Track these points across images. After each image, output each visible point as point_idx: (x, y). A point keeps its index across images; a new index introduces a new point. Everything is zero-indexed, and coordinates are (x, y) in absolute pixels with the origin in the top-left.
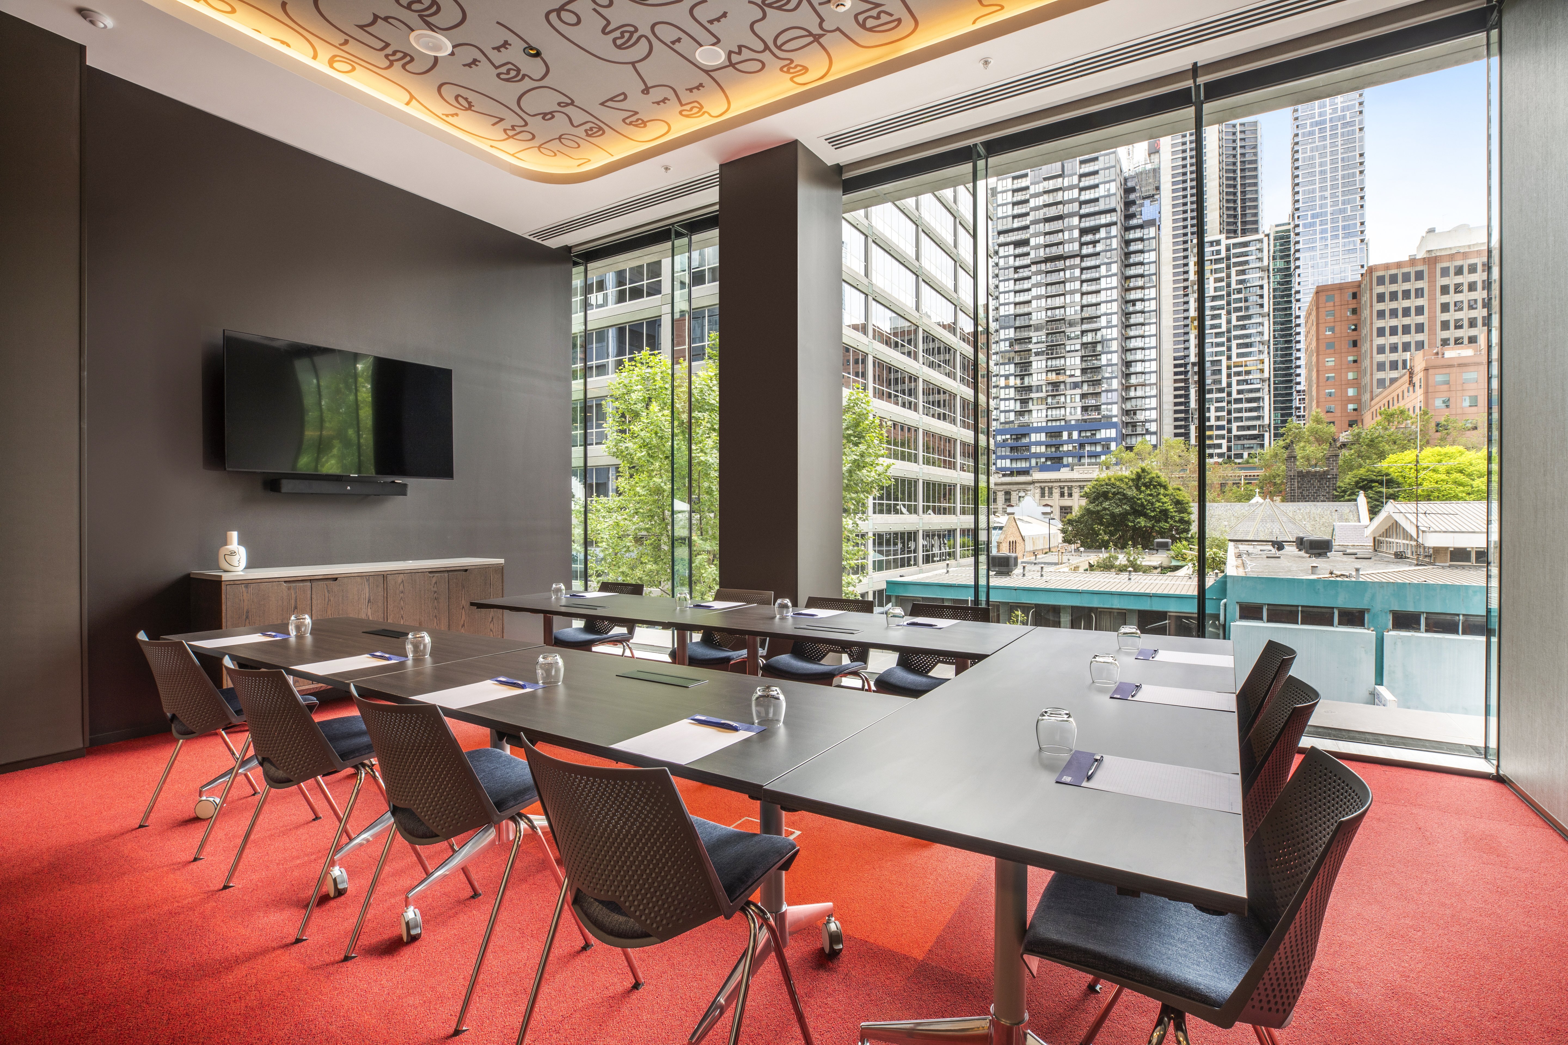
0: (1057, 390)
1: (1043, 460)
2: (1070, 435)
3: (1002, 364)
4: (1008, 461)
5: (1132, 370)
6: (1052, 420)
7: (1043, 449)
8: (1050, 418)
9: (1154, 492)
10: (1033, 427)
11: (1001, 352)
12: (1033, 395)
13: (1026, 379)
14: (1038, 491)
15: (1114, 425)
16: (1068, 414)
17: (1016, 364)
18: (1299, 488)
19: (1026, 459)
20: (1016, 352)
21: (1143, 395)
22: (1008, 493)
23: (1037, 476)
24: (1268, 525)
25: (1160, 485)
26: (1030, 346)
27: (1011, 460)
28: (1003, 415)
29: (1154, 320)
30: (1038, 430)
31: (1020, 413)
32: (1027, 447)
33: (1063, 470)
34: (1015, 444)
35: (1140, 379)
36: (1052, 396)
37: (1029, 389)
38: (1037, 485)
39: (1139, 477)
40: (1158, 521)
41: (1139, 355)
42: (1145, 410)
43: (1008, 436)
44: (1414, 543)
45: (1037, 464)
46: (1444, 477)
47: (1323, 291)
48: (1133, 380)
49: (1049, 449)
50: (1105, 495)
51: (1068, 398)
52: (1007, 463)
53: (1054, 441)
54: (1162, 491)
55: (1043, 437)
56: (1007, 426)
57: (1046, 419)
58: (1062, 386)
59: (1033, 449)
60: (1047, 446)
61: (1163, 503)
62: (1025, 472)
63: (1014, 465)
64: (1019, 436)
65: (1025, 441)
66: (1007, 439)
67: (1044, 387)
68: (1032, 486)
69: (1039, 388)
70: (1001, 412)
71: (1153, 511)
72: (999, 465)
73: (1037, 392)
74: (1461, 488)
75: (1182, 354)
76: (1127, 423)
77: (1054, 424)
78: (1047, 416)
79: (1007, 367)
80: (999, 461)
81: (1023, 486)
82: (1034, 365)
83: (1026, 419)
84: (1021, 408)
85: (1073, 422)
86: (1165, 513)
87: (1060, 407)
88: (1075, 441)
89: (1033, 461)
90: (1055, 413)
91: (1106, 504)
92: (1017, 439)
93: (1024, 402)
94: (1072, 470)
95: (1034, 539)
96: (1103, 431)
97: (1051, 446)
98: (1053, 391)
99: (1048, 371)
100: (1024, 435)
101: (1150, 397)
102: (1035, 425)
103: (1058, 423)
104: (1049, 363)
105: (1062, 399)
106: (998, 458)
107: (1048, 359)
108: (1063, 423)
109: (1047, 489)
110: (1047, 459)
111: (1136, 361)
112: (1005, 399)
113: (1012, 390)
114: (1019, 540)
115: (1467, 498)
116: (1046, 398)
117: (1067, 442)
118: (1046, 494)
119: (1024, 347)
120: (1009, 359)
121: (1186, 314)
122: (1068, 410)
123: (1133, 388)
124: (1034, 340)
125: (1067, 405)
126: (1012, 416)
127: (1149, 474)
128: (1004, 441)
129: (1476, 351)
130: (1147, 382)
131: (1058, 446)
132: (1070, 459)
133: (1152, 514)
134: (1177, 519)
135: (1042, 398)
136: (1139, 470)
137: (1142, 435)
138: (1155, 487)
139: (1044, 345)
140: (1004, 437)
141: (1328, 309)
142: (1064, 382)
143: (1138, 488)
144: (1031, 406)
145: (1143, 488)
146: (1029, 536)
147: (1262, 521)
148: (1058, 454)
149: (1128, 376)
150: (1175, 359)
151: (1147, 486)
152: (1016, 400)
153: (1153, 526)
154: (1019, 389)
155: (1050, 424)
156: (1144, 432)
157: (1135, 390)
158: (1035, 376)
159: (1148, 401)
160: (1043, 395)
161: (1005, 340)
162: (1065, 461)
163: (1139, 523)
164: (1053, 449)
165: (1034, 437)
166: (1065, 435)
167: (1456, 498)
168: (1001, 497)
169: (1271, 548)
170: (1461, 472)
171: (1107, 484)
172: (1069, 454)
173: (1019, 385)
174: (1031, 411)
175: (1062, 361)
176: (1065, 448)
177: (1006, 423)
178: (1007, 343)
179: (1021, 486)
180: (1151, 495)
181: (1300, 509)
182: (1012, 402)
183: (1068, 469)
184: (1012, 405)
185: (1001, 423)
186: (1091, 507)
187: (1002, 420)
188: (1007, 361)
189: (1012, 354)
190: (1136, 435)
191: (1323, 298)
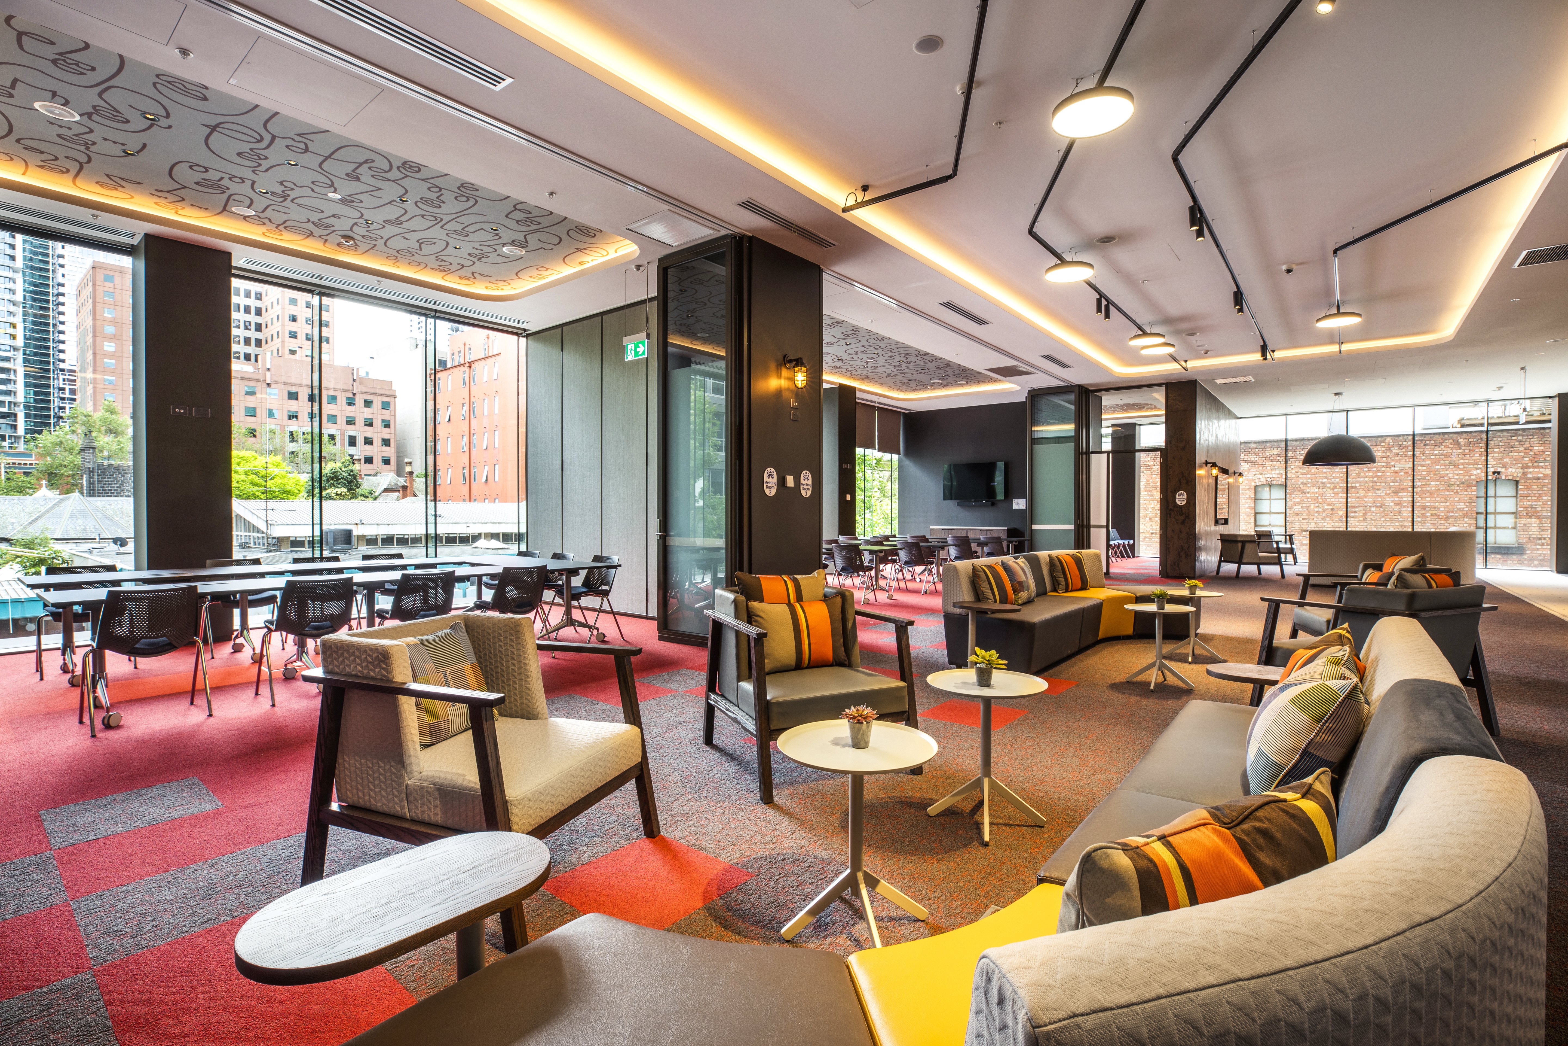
18: (99, 482)
24: (80, 522)
44: (264, 535)
46: (243, 477)
47: (101, 268)
74: (257, 488)
115: (263, 497)
129: (255, 369)
141: (106, 289)
147: (71, 517)
167: (255, 497)
169: (112, 545)
170: (256, 474)
181: (110, 505)
191: (100, 276)
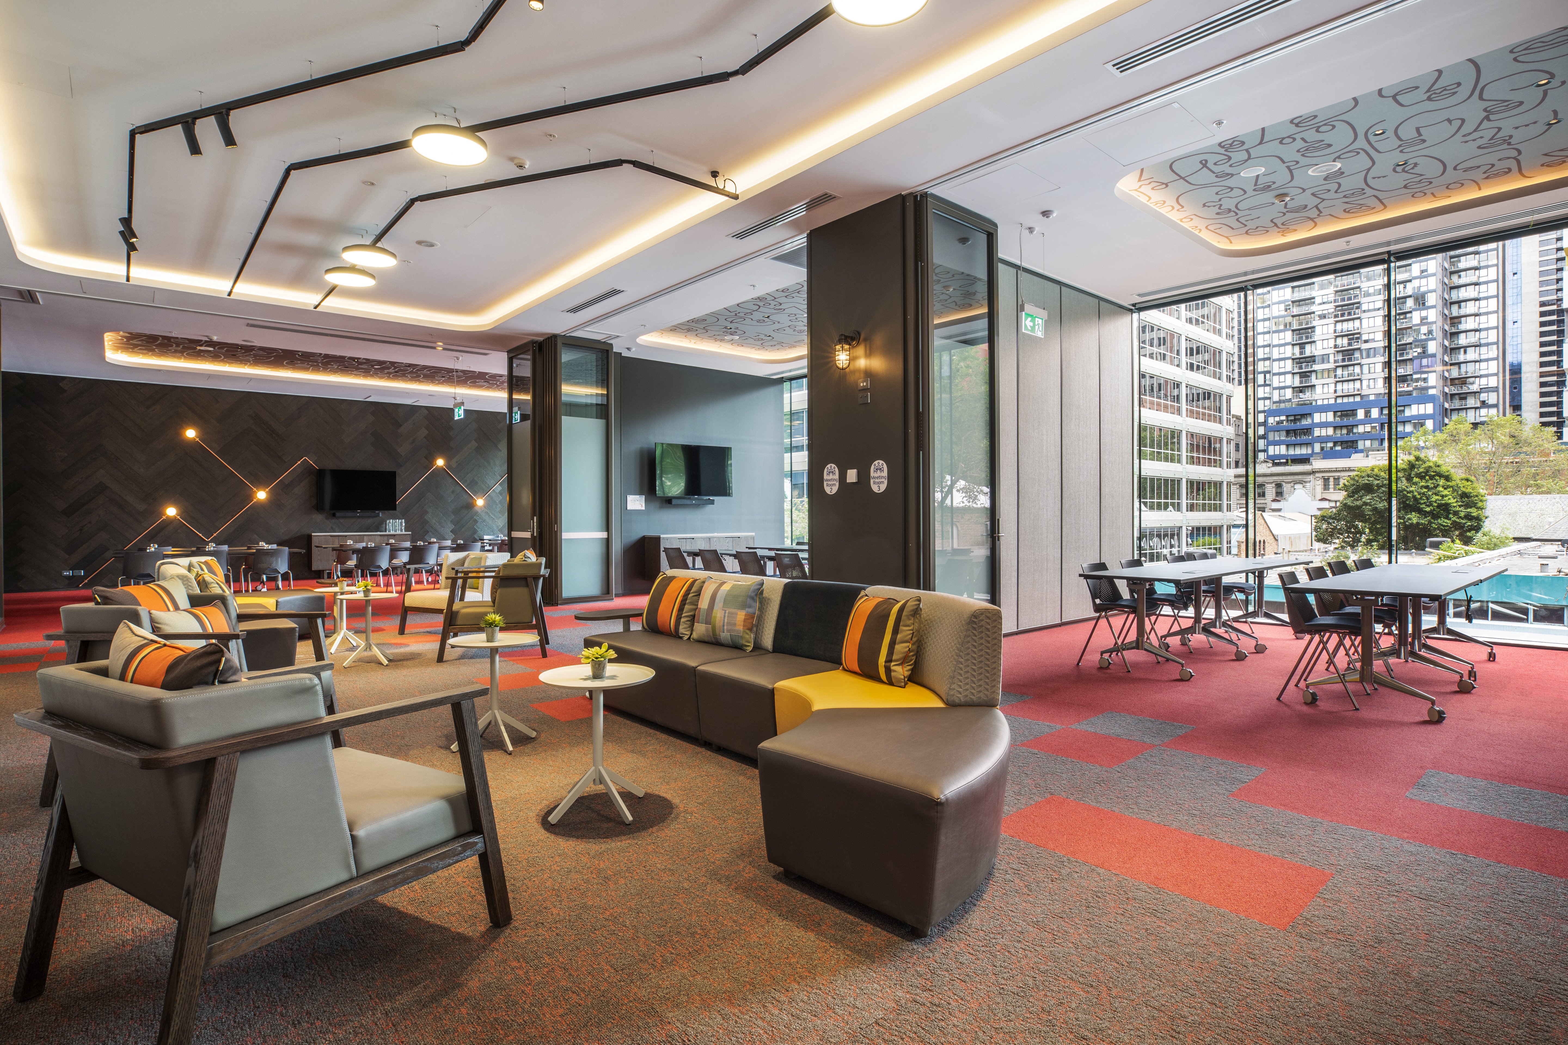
0: (1350, 360)
1: (1330, 445)
2: (1367, 413)
3: (1274, 332)
4: (1283, 448)
5: (1462, 327)
6: (1343, 397)
7: (1330, 431)
8: (1339, 393)
9: (1430, 484)
10: (1316, 405)
11: (1273, 318)
12: (1316, 367)
13: (1308, 347)
14: (1320, 483)
15: (1432, 399)
16: (1364, 387)
17: (1293, 331)
19: (1307, 444)
20: (1293, 316)
21: (1477, 358)
22: (1279, 486)
23: (1318, 464)
25: (1441, 476)
26: (1313, 308)
27: (1288, 446)
28: (1276, 392)
29: (1495, 262)
30: (1323, 409)
31: (1301, 390)
32: (1308, 431)
33: (1354, 456)
34: (1292, 426)
35: (1472, 338)
36: (1343, 366)
37: (1312, 359)
38: (1317, 475)
39: (1412, 466)
40: (1435, 516)
41: (1470, 308)
42: (1480, 377)
43: (1283, 418)
45: (1322, 449)
48: (1462, 340)
49: (1338, 432)
50: (1368, 488)
51: (1365, 368)
52: (1282, 450)
53: (1346, 421)
54: (1442, 482)
55: (1330, 417)
56: (1282, 406)
57: (1334, 395)
58: (1357, 354)
59: (1317, 432)
60: (1335, 428)
61: (1443, 496)
62: (1304, 460)
63: (1291, 452)
64: (1298, 417)
65: (1306, 422)
66: (1282, 422)
67: (1331, 357)
68: (1311, 476)
69: (1325, 358)
70: (1274, 389)
71: (1428, 506)
72: (1271, 452)
73: (1323, 362)
75: (1555, 297)
76: (1452, 395)
77: (1346, 400)
78: (1335, 391)
79: (1282, 335)
80: (1271, 448)
81: (1300, 477)
82: (1318, 330)
83: (1307, 396)
84: (1301, 382)
85: (1372, 398)
86: (1445, 509)
87: (1354, 380)
88: (1375, 421)
89: (1317, 447)
90: (1348, 387)
91: (1367, 498)
92: (1295, 421)
93: (1304, 375)
94: (1367, 456)
95: (1291, 539)
96: (1414, 407)
97: (1341, 427)
98: (1343, 360)
99: (1337, 337)
100: (1304, 416)
101: (1487, 360)
102: (1320, 403)
103: (1351, 399)
104: (1339, 326)
105: (1357, 369)
106: (1270, 443)
107: (1337, 322)
108: (1358, 399)
109: (1331, 480)
110: (1335, 443)
111: (1466, 316)
112: (1279, 374)
113: (1290, 362)
114: (1269, 539)
116: (1335, 370)
117: (1363, 423)
118: (1331, 486)
119: (1304, 309)
120: (1285, 326)
121: (1559, 245)
122: (1365, 383)
123: (1462, 350)
124: (1318, 300)
125: (1363, 377)
126: (1289, 394)
127: (1425, 462)
128: (1278, 423)
130: (1483, 341)
131: (1350, 428)
132: (1368, 443)
133: (1428, 509)
134: (1462, 514)
135: (1329, 370)
136: (1412, 458)
137: (1476, 408)
138: (1432, 477)
139: (1332, 305)
140: (1277, 419)
142: (1359, 349)
143: (1409, 479)
144: (1314, 380)
145: (1416, 480)
146: (1285, 536)
148: (1351, 437)
149: (1454, 335)
150: (1543, 304)
151: (1421, 477)
152: (1293, 374)
153: (1430, 523)
154: (1298, 361)
155: (1339, 401)
156: (1478, 405)
157: (1465, 352)
158: (1319, 344)
159: (1483, 365)
160: (1331, 365)
161: (1279, 303)
162: (1361, 446)
163: (1410, 519)
164: (1344, 431)
165: (1317, 418)
166: (1361, 414)
168: (1270, 491)
171: (1368, 476)
172: (1365, 436)
173: (1298, 356)
174: (1314, 386)
175: (1357, 322)
176: (1361, 429)
177: (1280, 402)
178: (1282, 307)
179: (1296, 477)
180: (1427, 487)
182: (1289, 376)
183: (1362, 454)
184: (1288, 380)
185: (1274, 403)
186: (1349, 502)
187: (1276, 398)
188: (1282, 327)
189: (1289, 319)
190: (1466, 409)
